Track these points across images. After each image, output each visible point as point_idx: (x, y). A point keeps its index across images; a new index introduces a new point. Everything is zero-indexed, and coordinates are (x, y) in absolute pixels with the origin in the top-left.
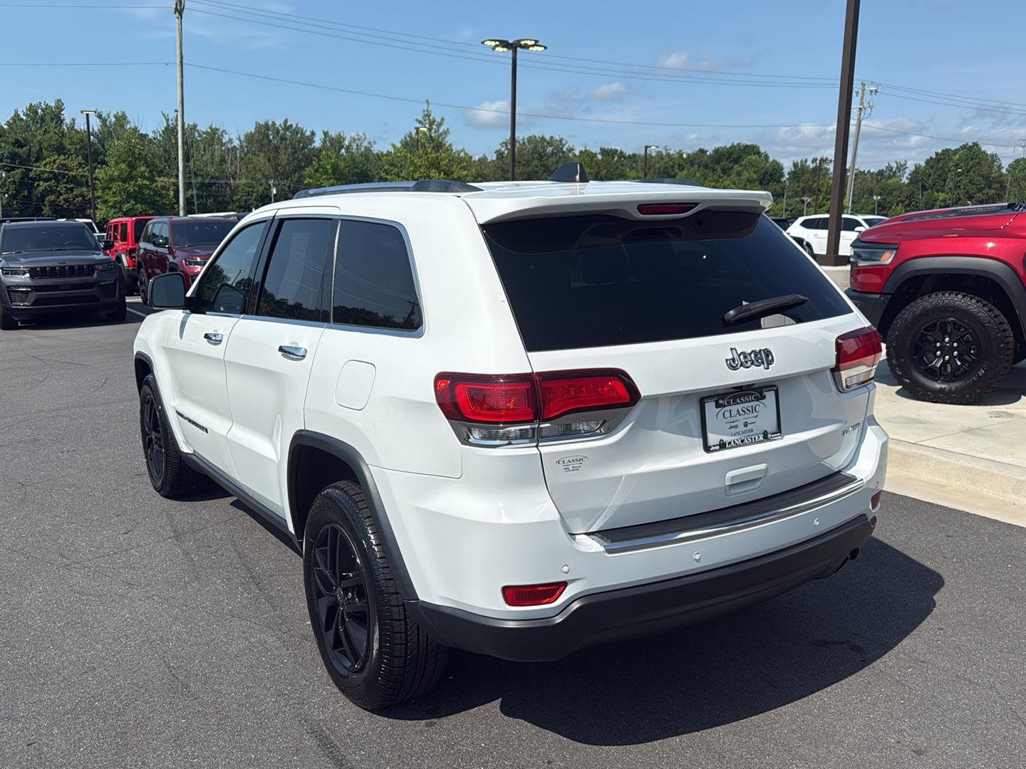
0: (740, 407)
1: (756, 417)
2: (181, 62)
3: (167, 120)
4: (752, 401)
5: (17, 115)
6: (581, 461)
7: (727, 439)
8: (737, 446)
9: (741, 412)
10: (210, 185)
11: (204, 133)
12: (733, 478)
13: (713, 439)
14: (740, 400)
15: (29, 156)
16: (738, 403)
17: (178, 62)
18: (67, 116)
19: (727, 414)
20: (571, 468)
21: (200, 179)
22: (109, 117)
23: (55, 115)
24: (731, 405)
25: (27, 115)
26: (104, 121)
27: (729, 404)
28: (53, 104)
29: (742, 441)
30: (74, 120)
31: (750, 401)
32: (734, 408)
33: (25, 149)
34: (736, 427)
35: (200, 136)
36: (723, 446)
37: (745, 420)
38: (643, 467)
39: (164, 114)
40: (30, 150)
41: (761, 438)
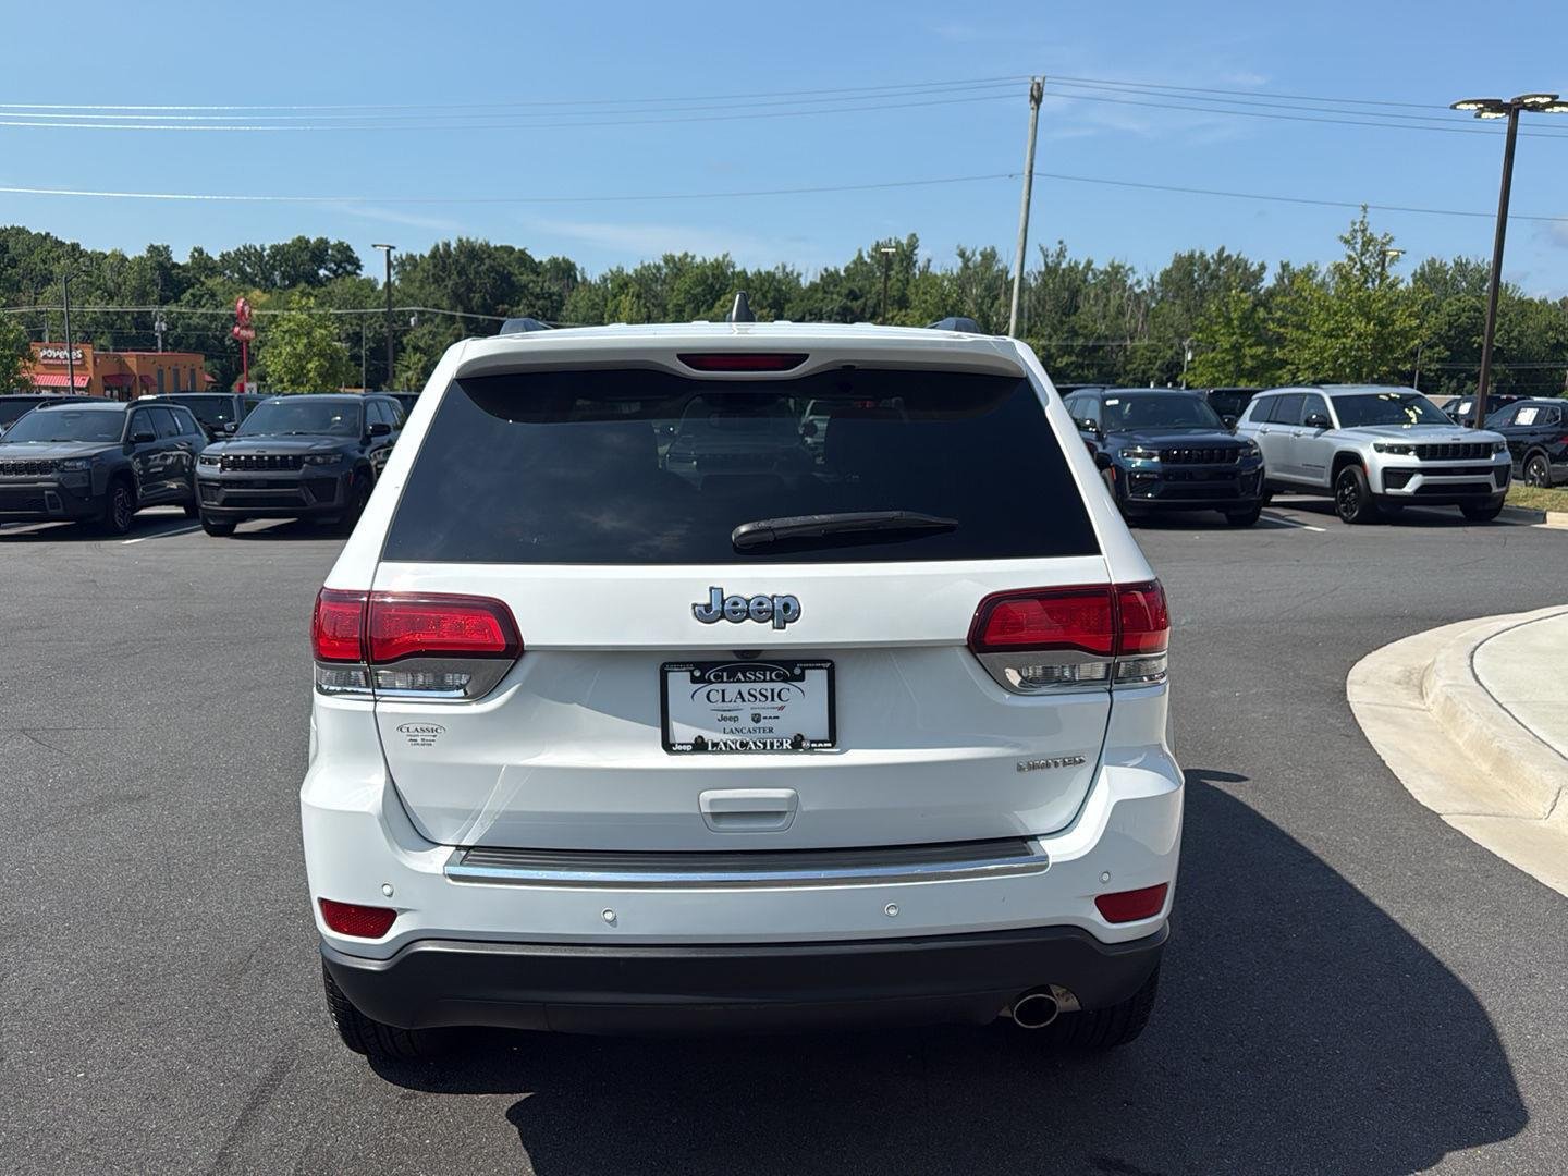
0: (745, 687)
1: (781, 708)
2: (1031, 172)
3: (1046, 256)
4: (772, 680)
5: (860, 257)
6: (435, 733)
7: (710, 736)
8: (731, 751)
9: (746, 696)
10: (1096, 349)
11: (1101, 273)
12: (713, 802)
13: (682, 732)
14: (745, 676)
15: (863, 310)
16: (739, 681)
17: (1027, 173)
18: (921, 256)
19: (715, 696)
20: (420, 741)
21: (1081, 341)
22: (974, 254)
23: (906, 255)
24: (722, 681)
25: (872, 257)
26: (966, 261)
27: (719, 679)
28: (904, 241)
29: (742, 745)
30: (929, 261)
31: (765, 681)
32: (732, 689)
33: (859, 302)
34: (735, 719)
35: (1095, 277)
36: (700, 746)
37: (757, 711)
38: (539, 757)
39: (1042, 249)
40: (865, 304)
41: (787, 745)
